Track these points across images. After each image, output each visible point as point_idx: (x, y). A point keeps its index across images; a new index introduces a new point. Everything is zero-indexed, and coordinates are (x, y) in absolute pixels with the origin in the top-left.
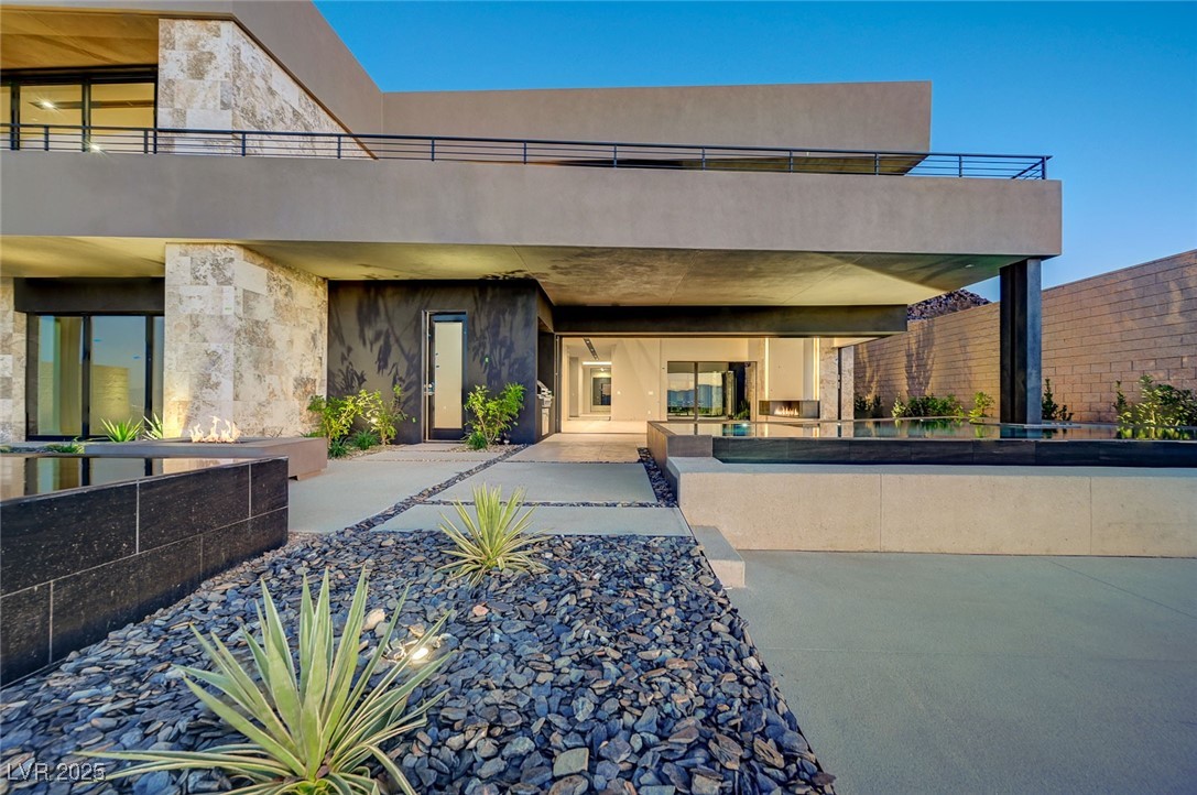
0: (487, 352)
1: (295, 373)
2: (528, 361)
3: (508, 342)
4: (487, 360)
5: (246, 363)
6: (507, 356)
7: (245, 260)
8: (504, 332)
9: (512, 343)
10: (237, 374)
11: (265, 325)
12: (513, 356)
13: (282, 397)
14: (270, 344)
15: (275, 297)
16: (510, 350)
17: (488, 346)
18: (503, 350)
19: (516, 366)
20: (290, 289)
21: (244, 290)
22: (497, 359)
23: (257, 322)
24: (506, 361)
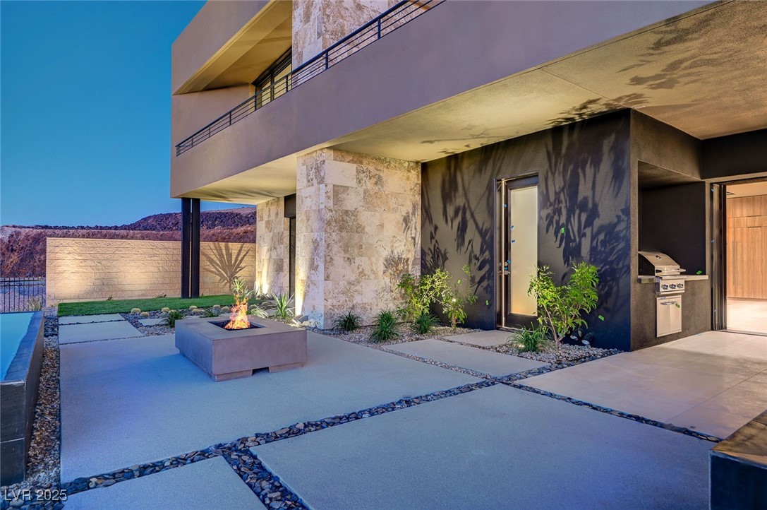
0: (563, 220)
1: (385, 253)
2: (618, 228)
3: (590, 205)
4: (563, 230)
5: (336, 248)
6: (589, 223)
7: (335, 160)
8: (584, 191)
9: (595, 206)
10: (328, 258)
11: (355, 213)
12: (597, 223)
13: (372, 277)
14: (360, 229)
15: (364, 187)
16: (593, 214)
17: (564, 212)
18: (584, 217)
19: (601, 237)
20: (380, 178)
21: (334, 185)
22: (576, 229)
23: (347, 212)
24: (588, 231)
